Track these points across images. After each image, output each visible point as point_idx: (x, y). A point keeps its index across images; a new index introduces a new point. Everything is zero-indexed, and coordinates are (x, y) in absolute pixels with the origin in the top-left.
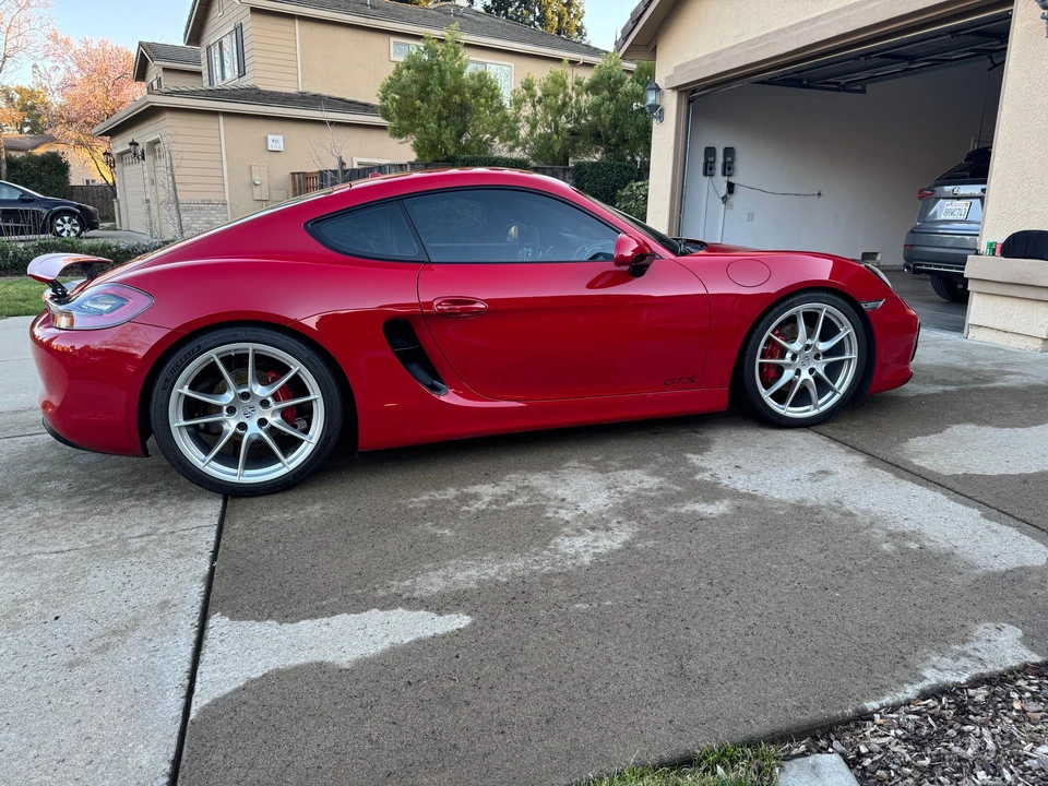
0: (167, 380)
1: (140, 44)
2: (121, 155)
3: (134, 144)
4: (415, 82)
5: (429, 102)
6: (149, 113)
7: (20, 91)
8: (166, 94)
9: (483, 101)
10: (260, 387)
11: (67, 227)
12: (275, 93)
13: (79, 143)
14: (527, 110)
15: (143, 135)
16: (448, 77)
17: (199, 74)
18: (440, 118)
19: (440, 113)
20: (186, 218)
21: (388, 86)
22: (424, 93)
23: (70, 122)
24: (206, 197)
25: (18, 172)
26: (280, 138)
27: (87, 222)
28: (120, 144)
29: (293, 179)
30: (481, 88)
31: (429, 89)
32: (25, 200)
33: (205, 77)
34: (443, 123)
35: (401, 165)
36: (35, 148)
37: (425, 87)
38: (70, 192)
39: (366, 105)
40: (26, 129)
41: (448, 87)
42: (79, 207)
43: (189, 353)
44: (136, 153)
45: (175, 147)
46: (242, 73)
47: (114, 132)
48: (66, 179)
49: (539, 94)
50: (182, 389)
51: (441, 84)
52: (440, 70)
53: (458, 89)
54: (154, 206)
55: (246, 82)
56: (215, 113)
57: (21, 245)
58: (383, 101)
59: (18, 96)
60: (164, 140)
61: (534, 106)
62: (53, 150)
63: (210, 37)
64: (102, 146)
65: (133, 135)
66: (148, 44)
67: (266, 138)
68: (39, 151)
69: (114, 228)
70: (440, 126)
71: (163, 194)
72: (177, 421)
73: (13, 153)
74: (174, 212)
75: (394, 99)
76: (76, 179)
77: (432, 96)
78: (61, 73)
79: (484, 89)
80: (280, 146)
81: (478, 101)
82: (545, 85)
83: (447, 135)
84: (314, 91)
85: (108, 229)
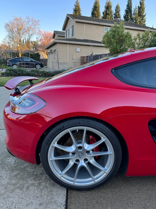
0: (48, 140)
1: (54, 31)
2: (49, 53)
3: (51, 50)
4: (112, 34)
5: (114, 39)
6: (55, 44)
7: (34, 42)
8: (58, 40)
9: (128, 38)
10: (87, 145)
11: (38, 67)
12: (79, 39)
13: (42, 51)
14: (138, 41)
15: (53, 49)
16: (120, 33)
17: (64, 37)
18: (117, 43)
19: (117, 42)
20: (60, 66)
21: (105, 36)
22: (114, 37)
23: (41, 47)
24: (64, 61)
25: (32, 56)
26: (79, 49)
27: (42, 66)
28: (49, 51)
29: (81, 58)
30: (128, 35)
31: (115, 36)
32: (32, 61)
33: (65, 37)
34: (118, 44)
35: (106, 54)
36: (35, 52)
37: (114, 36)
38: (40, 60)
39: (97, 42)
40: (34, 49)
41: (120, 35)
42: (41, 63)
43: (59, 129)
44: (51, 52)
45: (59, 51)
46: (73, 35)
47: (48, 48)
48: (40, 58)
49: (141, 37)
50: (55, 144)
51: (118, 35)
52: (118, 31)
53: (122, 36)
54: (54, 63)
55: (73, 37)
56: (67, 44)
57: (29, 70)
58: (103, 39)
59: (33, 43)
60: (57, 49)
61: (139, 40)
62: (38, 52)
63: (67, 29)
64: (46, 51)
65: (51, 49)
66: (56, 31)
67: (76, 49)
68: (36, 53)
69: (47, 67)
70: (117, 45)
71: (56, 61)
72: (51, 158)
73: (31, 53)
74: (57, 64)
75: (106, 39)
76: (41, 58)
77: (116, 38)
78: (40, 37)
79: (128, 36)
80: (79, 51)
81: (127, 39)
82: (143, 35)
83: (118, 47)
84: (87, 39)
85: (46, 67)
